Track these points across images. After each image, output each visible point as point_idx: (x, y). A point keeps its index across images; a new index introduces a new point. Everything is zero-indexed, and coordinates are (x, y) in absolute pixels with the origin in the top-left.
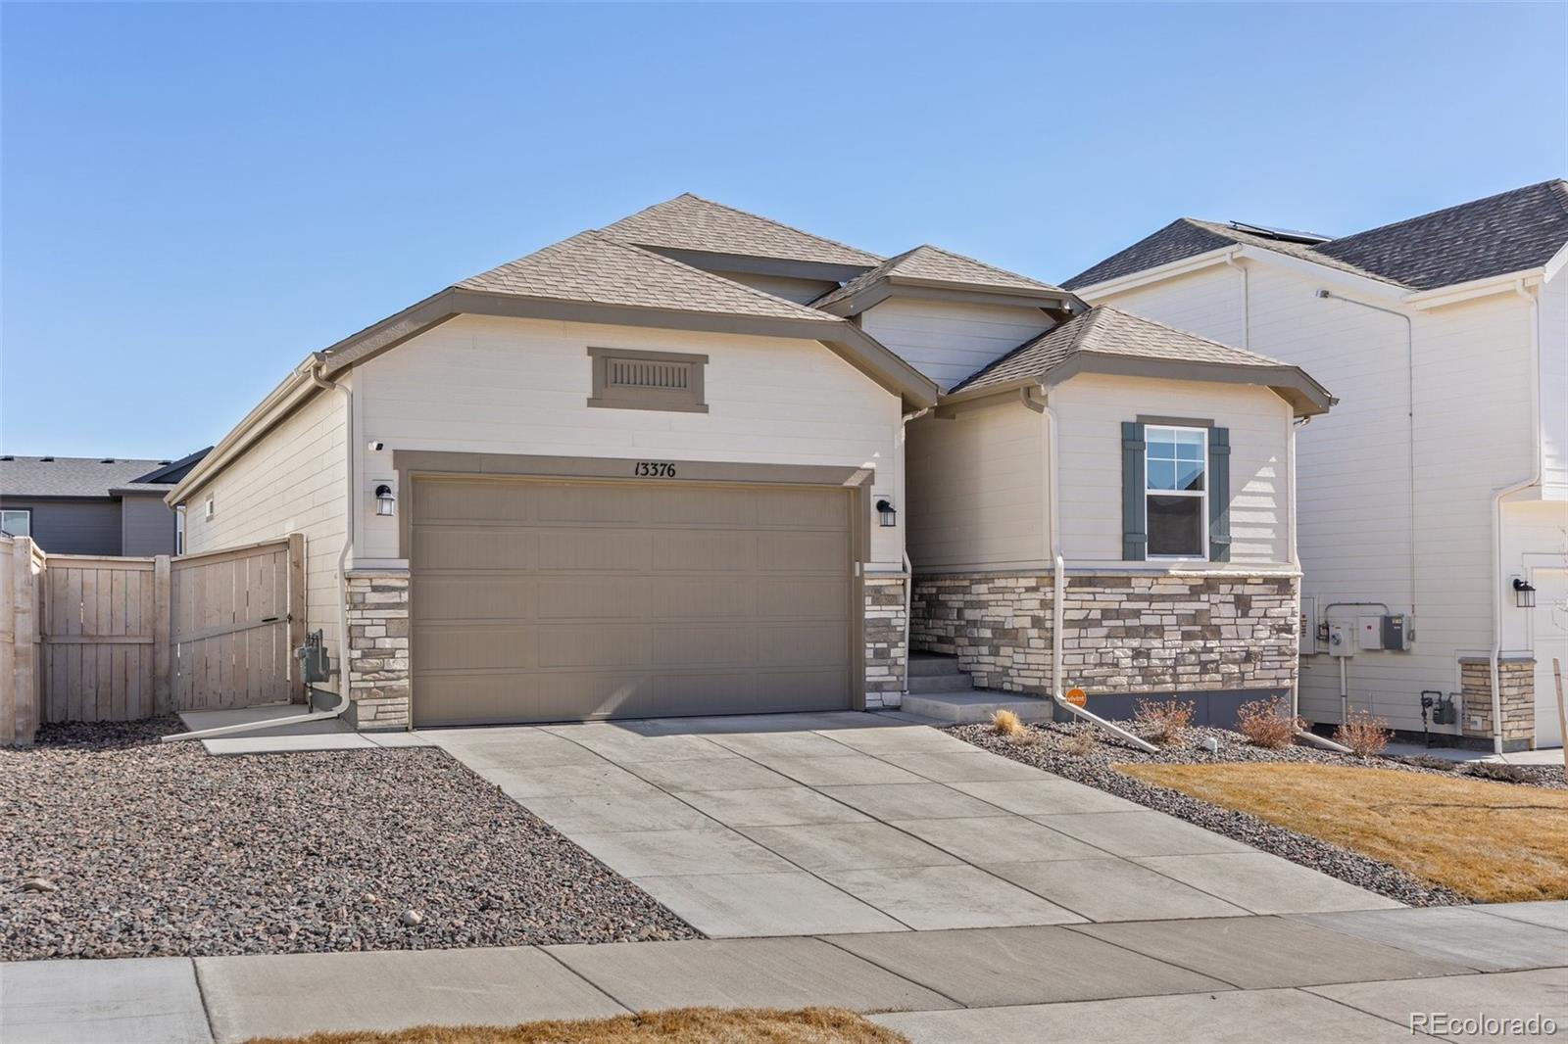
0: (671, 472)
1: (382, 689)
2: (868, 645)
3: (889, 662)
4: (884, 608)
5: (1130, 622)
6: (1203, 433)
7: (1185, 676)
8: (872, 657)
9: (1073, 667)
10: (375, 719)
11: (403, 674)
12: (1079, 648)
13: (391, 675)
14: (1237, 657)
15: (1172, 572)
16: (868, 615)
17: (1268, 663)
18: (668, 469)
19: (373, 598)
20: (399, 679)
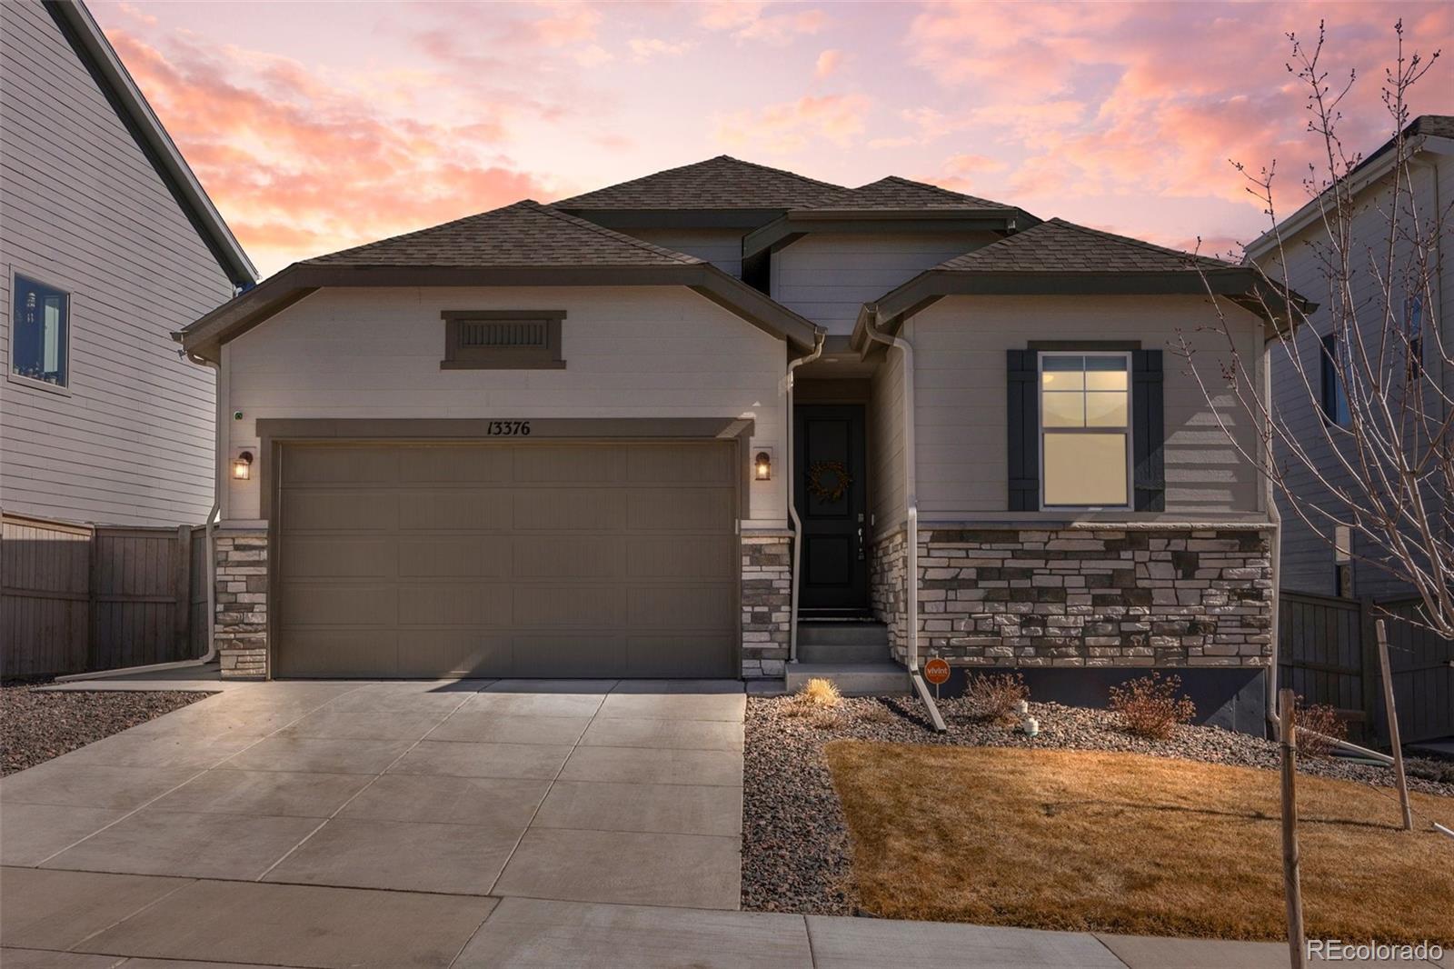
0: (525, 430)
1: (241, 640)
2: (745, 609)
3: (770, 627)
4: (764, 568)
5: (1015, 584)
6: (1125, 358)
7: (1098, 650)
8: (749, 621)
9: (936, 635)
10: (236, 669)
11: (260, 628)
12: (946, 612)
13: (249, 628)
14: (1177, 627)
15: (1076, 525)
16: (745, 577)
17: (1224, 637)
18: (523, 427)
19: (236, 556)
20: (256, 631)
